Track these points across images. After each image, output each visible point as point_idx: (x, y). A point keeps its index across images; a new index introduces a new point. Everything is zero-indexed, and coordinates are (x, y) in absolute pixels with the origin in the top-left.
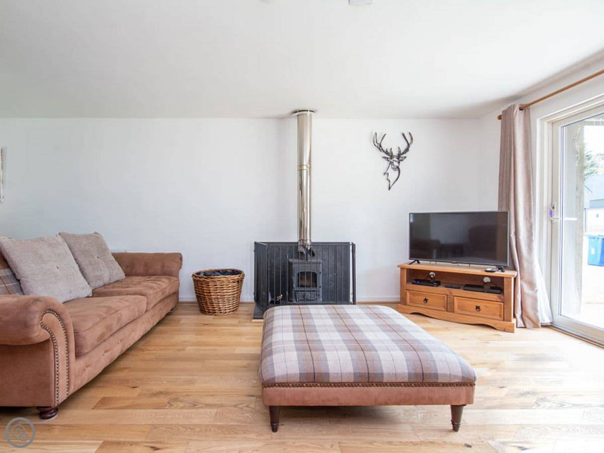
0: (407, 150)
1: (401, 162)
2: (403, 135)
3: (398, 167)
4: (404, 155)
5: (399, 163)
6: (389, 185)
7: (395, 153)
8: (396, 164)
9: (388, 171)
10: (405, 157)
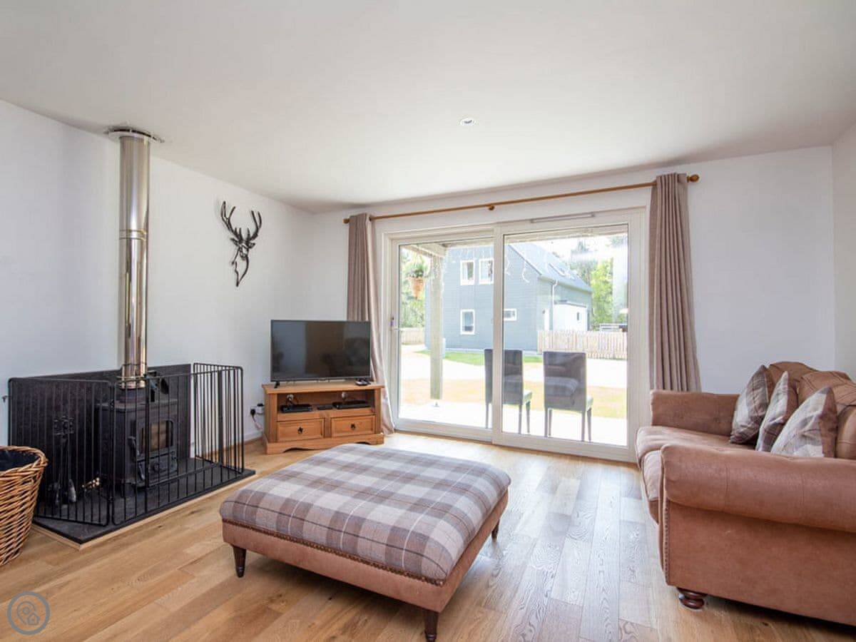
0: (256, 235)
1: (250, 250)
2: (253, 213)
3: (246, 256)
4: (252, 242)
5: (248, 250)
6: (238, 279)
7: (244, 236)
8: (244, 251)
9: (236, 260)
10: (254, 244)
